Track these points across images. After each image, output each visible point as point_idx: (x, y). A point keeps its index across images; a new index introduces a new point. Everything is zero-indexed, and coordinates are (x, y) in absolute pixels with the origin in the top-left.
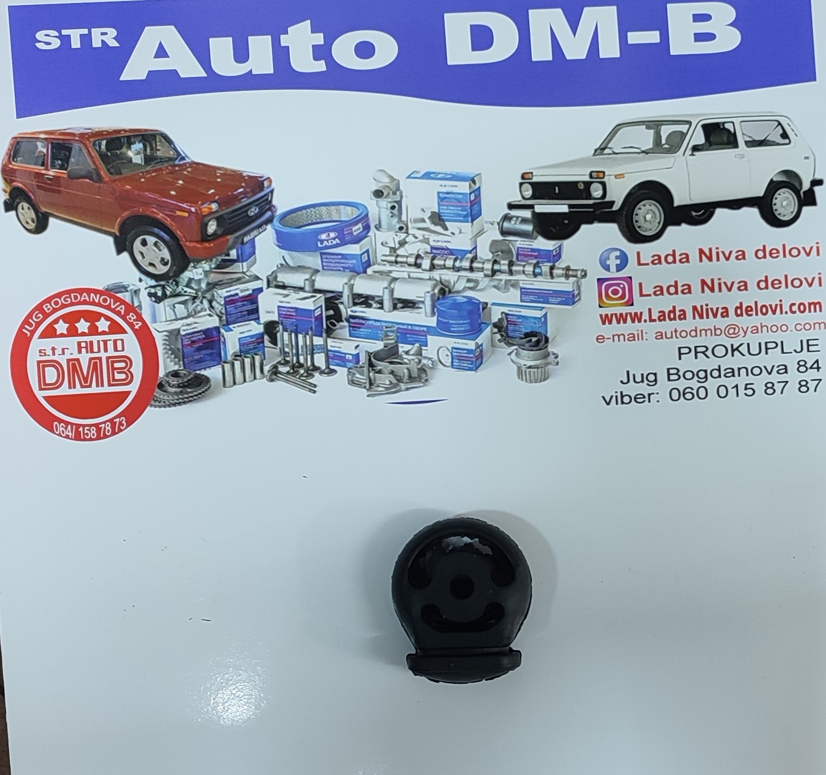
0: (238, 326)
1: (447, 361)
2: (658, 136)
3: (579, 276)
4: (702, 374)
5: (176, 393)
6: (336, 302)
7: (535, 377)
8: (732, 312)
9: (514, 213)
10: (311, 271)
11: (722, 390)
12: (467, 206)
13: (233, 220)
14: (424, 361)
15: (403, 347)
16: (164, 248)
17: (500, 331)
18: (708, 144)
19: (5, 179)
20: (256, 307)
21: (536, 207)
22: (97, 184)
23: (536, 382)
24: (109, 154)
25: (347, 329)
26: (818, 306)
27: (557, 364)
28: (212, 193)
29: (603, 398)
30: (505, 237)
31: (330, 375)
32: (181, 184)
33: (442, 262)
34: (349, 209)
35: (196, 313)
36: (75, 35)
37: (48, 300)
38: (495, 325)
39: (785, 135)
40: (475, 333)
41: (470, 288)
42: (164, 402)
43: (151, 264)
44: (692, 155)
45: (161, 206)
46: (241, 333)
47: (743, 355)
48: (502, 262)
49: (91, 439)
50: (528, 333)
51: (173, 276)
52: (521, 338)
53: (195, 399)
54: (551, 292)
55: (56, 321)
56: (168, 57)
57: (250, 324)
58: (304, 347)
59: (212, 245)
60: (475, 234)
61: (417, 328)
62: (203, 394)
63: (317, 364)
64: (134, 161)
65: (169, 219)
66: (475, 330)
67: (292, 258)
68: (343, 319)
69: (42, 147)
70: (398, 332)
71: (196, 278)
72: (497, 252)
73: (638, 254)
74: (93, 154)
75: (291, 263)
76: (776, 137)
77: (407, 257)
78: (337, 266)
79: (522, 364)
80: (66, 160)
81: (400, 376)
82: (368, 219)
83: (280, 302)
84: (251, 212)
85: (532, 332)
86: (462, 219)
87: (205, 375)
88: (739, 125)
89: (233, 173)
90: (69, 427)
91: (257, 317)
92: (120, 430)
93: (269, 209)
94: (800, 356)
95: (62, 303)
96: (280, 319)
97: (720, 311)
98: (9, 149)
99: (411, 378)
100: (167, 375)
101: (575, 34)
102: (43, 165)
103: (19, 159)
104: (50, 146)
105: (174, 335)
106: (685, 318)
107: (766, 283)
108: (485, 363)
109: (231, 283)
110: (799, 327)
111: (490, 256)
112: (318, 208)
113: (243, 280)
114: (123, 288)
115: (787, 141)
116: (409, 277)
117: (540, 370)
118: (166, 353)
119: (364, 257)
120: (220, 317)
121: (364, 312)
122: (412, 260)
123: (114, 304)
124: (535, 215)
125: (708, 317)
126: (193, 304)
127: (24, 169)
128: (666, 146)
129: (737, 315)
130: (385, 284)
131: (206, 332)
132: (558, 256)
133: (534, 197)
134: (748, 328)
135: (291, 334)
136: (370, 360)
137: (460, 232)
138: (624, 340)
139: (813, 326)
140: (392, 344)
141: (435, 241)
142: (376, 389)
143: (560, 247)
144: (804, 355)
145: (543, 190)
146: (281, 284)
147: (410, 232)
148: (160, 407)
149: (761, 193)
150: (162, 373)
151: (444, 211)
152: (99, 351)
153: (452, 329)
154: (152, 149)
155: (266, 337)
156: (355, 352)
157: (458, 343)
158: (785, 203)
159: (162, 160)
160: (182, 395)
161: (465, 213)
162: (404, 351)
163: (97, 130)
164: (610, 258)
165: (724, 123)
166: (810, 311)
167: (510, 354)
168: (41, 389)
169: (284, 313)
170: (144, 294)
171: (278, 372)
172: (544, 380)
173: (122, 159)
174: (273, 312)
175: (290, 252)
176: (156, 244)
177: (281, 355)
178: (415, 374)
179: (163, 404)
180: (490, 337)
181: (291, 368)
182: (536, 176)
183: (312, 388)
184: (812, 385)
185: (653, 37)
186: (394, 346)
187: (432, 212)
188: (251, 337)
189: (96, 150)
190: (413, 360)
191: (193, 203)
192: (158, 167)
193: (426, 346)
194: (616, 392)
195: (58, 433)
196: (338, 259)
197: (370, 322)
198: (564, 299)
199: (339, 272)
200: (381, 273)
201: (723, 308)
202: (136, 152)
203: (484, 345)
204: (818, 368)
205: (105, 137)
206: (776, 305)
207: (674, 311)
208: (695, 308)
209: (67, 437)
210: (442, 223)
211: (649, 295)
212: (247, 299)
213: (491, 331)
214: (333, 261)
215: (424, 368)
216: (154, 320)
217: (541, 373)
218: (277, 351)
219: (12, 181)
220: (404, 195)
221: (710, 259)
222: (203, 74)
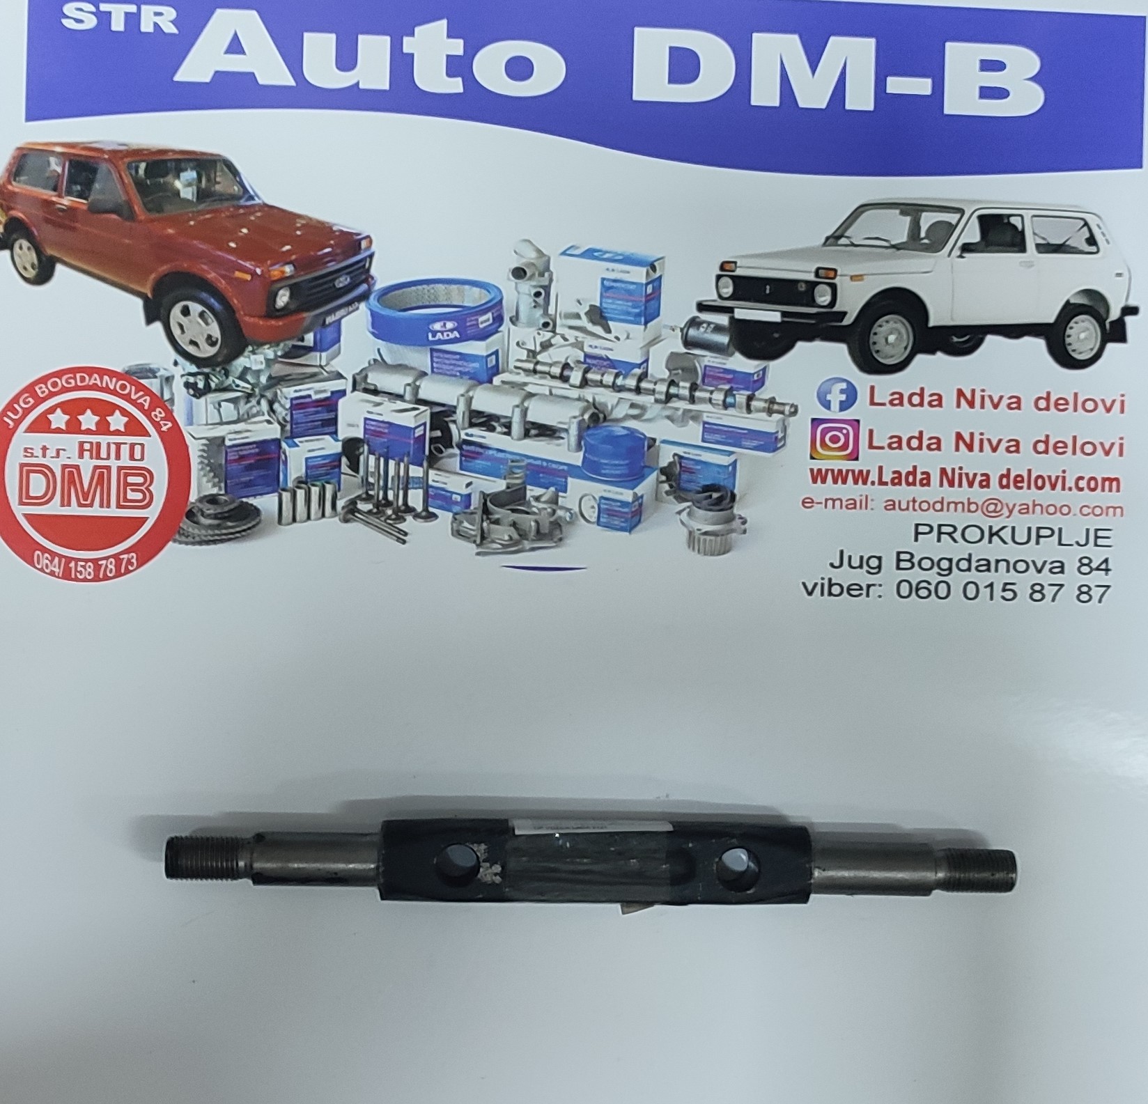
0: (307, 441)
1: (592, 515)
2: (915, 226)
3: (787, 412)
4: (945, 564)
5: (210, 527)
6: (447, 419)
7: (712, 547)
8: (994, 481)
9: (705, 316)
10: (415, 373)
11: (971, 588)
12: (641, 301)
13: (314, 291)
14: (560, 513)
15: (531, 490)
16: (213, 321)
17: (668, 480)
18: (984, 243)
20: (334, 417)
21: (736, 310)
22: (128, 223)
23: (712, 555)
24: (148, 181)
25: (458, 459)
26: (1114, 484)
27: (745, 532)
28: (288, 251)
29: (804, 584)
30: (689, 349)
31: (429, 520)
32: (245, 234)
33: (598, 377)
34: (476, 290)
35: (249, 418)
36: (118, 14)
37: (43, 380)
38: (663, 471)
39: (1092, 241)
40: (635, 479)
42: (194, 538)
43: (194, 344)
44: (961, 256)
45: (215, 263)
46: (310, 451)
47: (1005, 542)
48: (682, 384)
49: (85, 580)
50: (707, 486)
51: (221, 362)
52: (699, 492)
53: (238, 537)
54: (745, 432)
55: (52, 410)
56: (242, 52)
57: (323, 439)
58: (396, 479)
59: (281, 323)
60: (648, 340)
61: (554, 466)
62: (249, 531)
63: (410, 504)
64: (182, 195)
65: (223, 282)
66: (633, 477)
67: (390, 351)
68: (454, 444)
69: (56, 164)
70: (528, 469)
71: (254, 368)
72: (677, 369)
73: (872, 388)
74: (126, 181)
75: (388, 360)
76: (1079, 241)
77: (551, 365)
78: (452, 370)
79: (696, 529)
80: (88, 185)
81: (525, 531)
82: (502, 308)
83: (369, 412)
84: (340, 282)
85: (713, 485)
86: (632, 318)
87: (255, 504)
88: (1029, 221)
89: (320, 225)
90: (57, 560)
91: (334, 430)
92: (128, 572)
93: (365, 281)
94: (1083, 551)
95: (62, 385)
96: (367, 436)
97: (979, 478)
98: (10, 164)
99: (540, 535)
100: (201, 500)
101: (814, 72)
102: (55, 189)
103: (22, 178)
104: (67, 165)
105: (216, 444)
106: (928, 484)
107: (1045, 446)
108: (644, 520)
109: (302, 379)
110: (1085, 511)
111: (666, 374)
112: (432, 286)
113: (316, 378)
114: (151, 373)
115: (1094, 249)
116: (551, 393)
117: (719, 538)
118: (202, 469)
119: (491, 361)
120: (283, 427)
121: (484, 437)
122: (556, 370)
123: (136, 393)
124: (733, 321)
125: (960, 485)
126: (247, 403)
127: (29, 194)
128: (926, 241)
129: (1002, 487)
130: (517, 401)
131: (262, 445)
132: (761, 382)
133: (733, 297)
134: (1014, 505)
135: (379, 459)
136: (485, 504)
137: (628, 337)
138: (841, 507)
139: (1105, 511)
140: (518, 484)
141: (591, 346)
142: (490, 545)
143: (764, 370)
144: (1090, 550)
145: (748, 289)
146: (372, 387)
147: (558, 331)
148: (187, 543)
149: (1051, 319)
150: (193, 497)
151: (609, 305)
152: (108, 458)
153: (603, 472)
154: (208, 180)
155: (344, 460)
156: (465, 491)
157: (609, 491)
158: (1082, 336)
159: (222, 198)
160: (220, 529)
161: (637, 311)
162: (532, 497)
163: (135, 147)
164: (833, 390)
165: (1009, 216)
166: (1103, 490)
167: (679, 513)
168: (22, 503)
169: (373, 428)
170: (178, 384)
171: (356, 510)
172: (724, 553)
173: (166, 191)
174: (358, 426)
175: (390, 344)
176: (202, 315)
177: (363, 486)
178: (545, 529)
179: (192, 540)
180: (655, 487)
181: (373, 506)
182: (740, 267)
183: (401, 536)
184: (1096, 593)
185: (921, 86)
186: (519, 489)
187: (591, 306)
188: (324, 457)
189: (131, 175)
190: (545, 509)
191: (260, 262)
192: (217, 206)
193: (565, 491)
194: (823, 579)
195: (39, 567)
196: (454, 359)
197: (491, 452)
198: (762, 443)
199: (454, 378)
200: (513, 385)
201: (983, 475)
202: (186, 183)
203: (645, 498)
204: (1107, 570)
205: (144, 158)
206: (1057, 477)
207: (914, 472)
208: (943, 471)
209: (52, 574)
210: (604, 321)
211: (882, 448)
212: (323, 403)
213: (657, 479)
214: (447, 362)
215: (559, 521)
216: (190, 422)
217: (721, 543)
218: (358, 480)
219: (10, 208)
220: (554, 278)
221: (971, 404)
222: (293, 83)
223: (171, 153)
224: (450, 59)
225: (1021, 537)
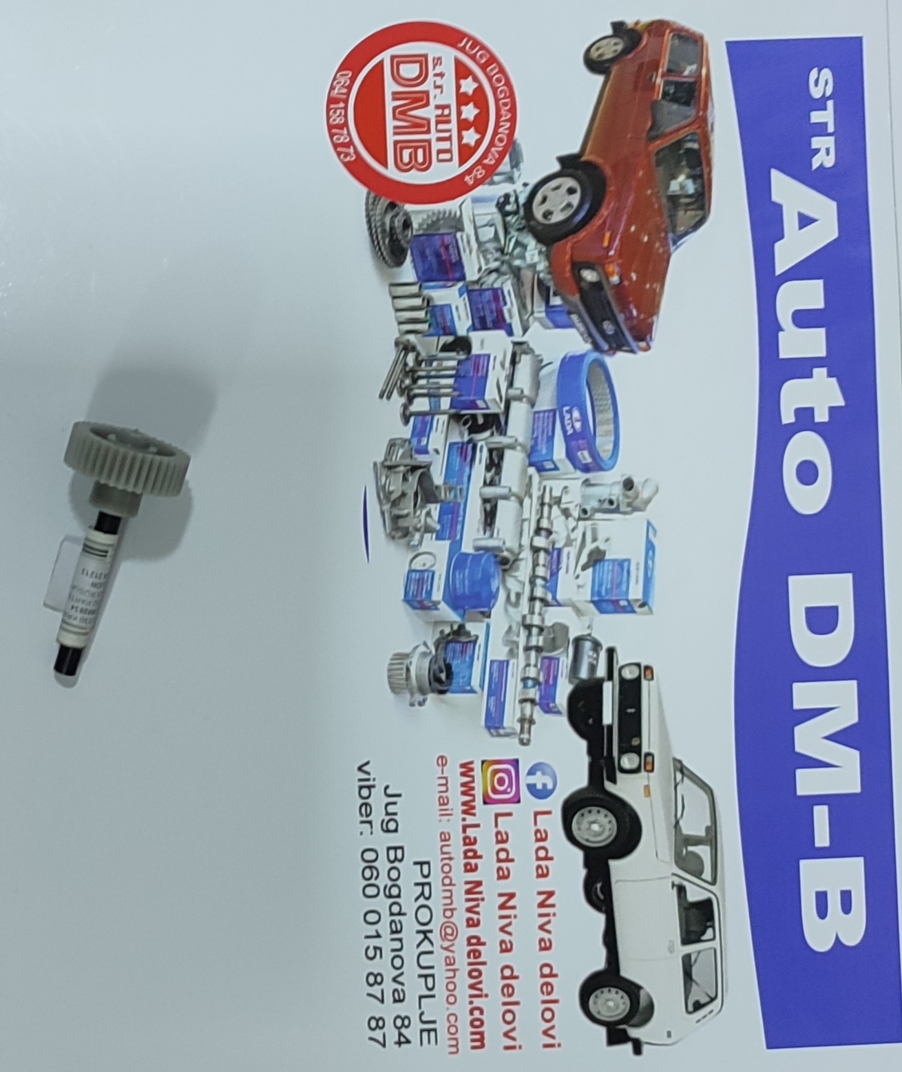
0: (466, 304)
1: (417, 565)
2: (698, 841)
3: (522, 736)
4: (395, 891)
5: (383, 224)
6: (494, 428)
7: (396, 676)
8: (473, 931)
9: (603, 656)
10: (533, 397)
11: (375, 918)
12: (613, 596)
13: (598, 302)
14: (417, 536)
15: (436, 509)
16: (565, 215)
17: (455, 632)
18: (686, 905)
19: (652, 24)
20: (489, 327)
21: (611, 683)
22: (644, 135)
23: (389, 677)
24: (681, 152)
25: (460, 440)
26: (478, 1044)
27: (412, 705)
28: (632, 278)
29: (367, 763)
30: (573, 643)
31: (403, 417)
32: (643, 239)
33: (542, 562)
34: (610, 447)
35: (483, 252)
36: (826, 116)
37: (502, 70)
38: (461, 627)
39: (698, 1006)
40: (453, 601)
41: (508, 597)
42: (372, 210)
43: (544, 200)
44: (673, 885)
45: (616, 214)
46: (457, 308)
47: (418, 946)
48: (541, 638)
49: (328, 118)
50: (451, 669)
51: (530, 225)
52: (445, 660)
53: (375, 248)
54: (502, 700)
55: (476, 79)
56: (801, 227)
57: (468, 318)
58: (438, 386)
59: (568, 275)
60: (578, 605)
61: (459, 527)
62: (382, 257)
63: (417, 401)
64: (673, 182)
65: (600, 222)
66: (455, 600)
67: (551, 373)
68: (473, 436)
69: (691, 71)
70: (455, 504)
71: (528, 255)
72: (554, 632)
73: (549, 813)
74: (681, 133)
75: (543, 372)
76: (697, 995)
77: (549, 518)
78: (538, 430)
79: (413, 660)
80: (675, 99)
81: (399, 504)
82: (598, 471)
83: (495, 358)
84: (608, 325)
85: (452, 673)
86: (596, 589)
87: (406, 262)
88: (711, 946)
89: (656, 303)
90: (345, 91)
91: (477, 328)
92: (339, 154)
93: (611, 348)
94: (415, 1020)
95: (499, 87)
96: (474, 358)
97: (475, 917)
98: (687, 31)
99: (396, 518)
100: (406, 214)
101: (829, 738)
102: (670, 71)
103: (677, 41)
104: (692, 80)
105: (458, 225)
106: (466, 871)
107: (509, 976)
108: (416, 613)
109: (520, 297)
110: (452, 1019)
111: (548, 623)
112: (612, 407)
113: (523, 312)
114: (515, 164)
115: (691, 1008)
116: (524, 520)
117: (404, 682)
118: (434, 214)
119: (549, 464)
120: (477, 282)
121: (480, 463)
122: (545, 524)
123: (497, 152)
124: (600, 682)
125: (468, 900)
126: (496, 249)
127: (664, 48)
128: (685, 852)
129: (469, 939)
130: (515, 489)
131: (459, 264)
132: (548, 709)
133: (623, 681)
134: (453, 952)
135: (454, 369)
136: (419, 467)
137: (579, 587)
138: (440, 792)
139: (453, 1036)
140: (440, 495)
141: (569, 553)
142: (384, 474)
143: (559, 713)
144: (416, 1026)
145: (631, 693)
146: (517, 359)
147: (581, 523)
148: (367, 204)
149: (624, 973)
150: (409, 207)
151: (607, 567)
152: (438, 131)
153: (457, 572)
154: (687, 204)
155: (450, 339)
156: (430, 448)
157: (440, 580)
158: (611, 1004)
159: (672, 217)
160: (381, 232)
161: (604, 593)
162: (431, 510)
163: (711, 139)
164: (545, 777)
165: (713, 927)
166: (473, 1033)
167: (425, 644)
168: (393, 58)
169: (481, 362)
170: (507, 188)
171: (407, 352)
172: (391, 687)
173: (676, 168)
174: (482, 349)
175: (557, 372)
177: (429, 356)
178: (402, 523)
179: (370, 208)
180: (447, 620)
181: (412, 368)
182: (649, 685)
183: (385, 394)
184: (378, 1034)
185: (822, 838)
186: (437, 498)
187: (605, 551)
188: (452, 320)
189: (687, 136)
190: (420, 521)
191: (620, 253)
192: (666, 213)
193: (437, 539)
194: (374, 779)
195: (338, 76)
196: (548, 432)
197: (467, 469)
198: (494, 716)
199: (531, 432)
200: (529, 485)
201: (479, 921)
202: (684, 185)
203: (438, 611)
204: (399, 1043)
205: (703, 147)
206: (481, 990)
207: (476, 856)
208: (479, 884)
209: (332, 88)
210: (592, 562)
211: (496, 825)
212: (500, 317)
213: (455, 622)
214: (545, 424)
215: (409, 535)
216: (476, 200)
217: (399, 684)
218: (434, 353)
219: (649, 32)
220: (627, 517)
221: (542, 905)
222: (779, 271)
223: (708, 169)
224: (811, 410)
225: (425, 960)
